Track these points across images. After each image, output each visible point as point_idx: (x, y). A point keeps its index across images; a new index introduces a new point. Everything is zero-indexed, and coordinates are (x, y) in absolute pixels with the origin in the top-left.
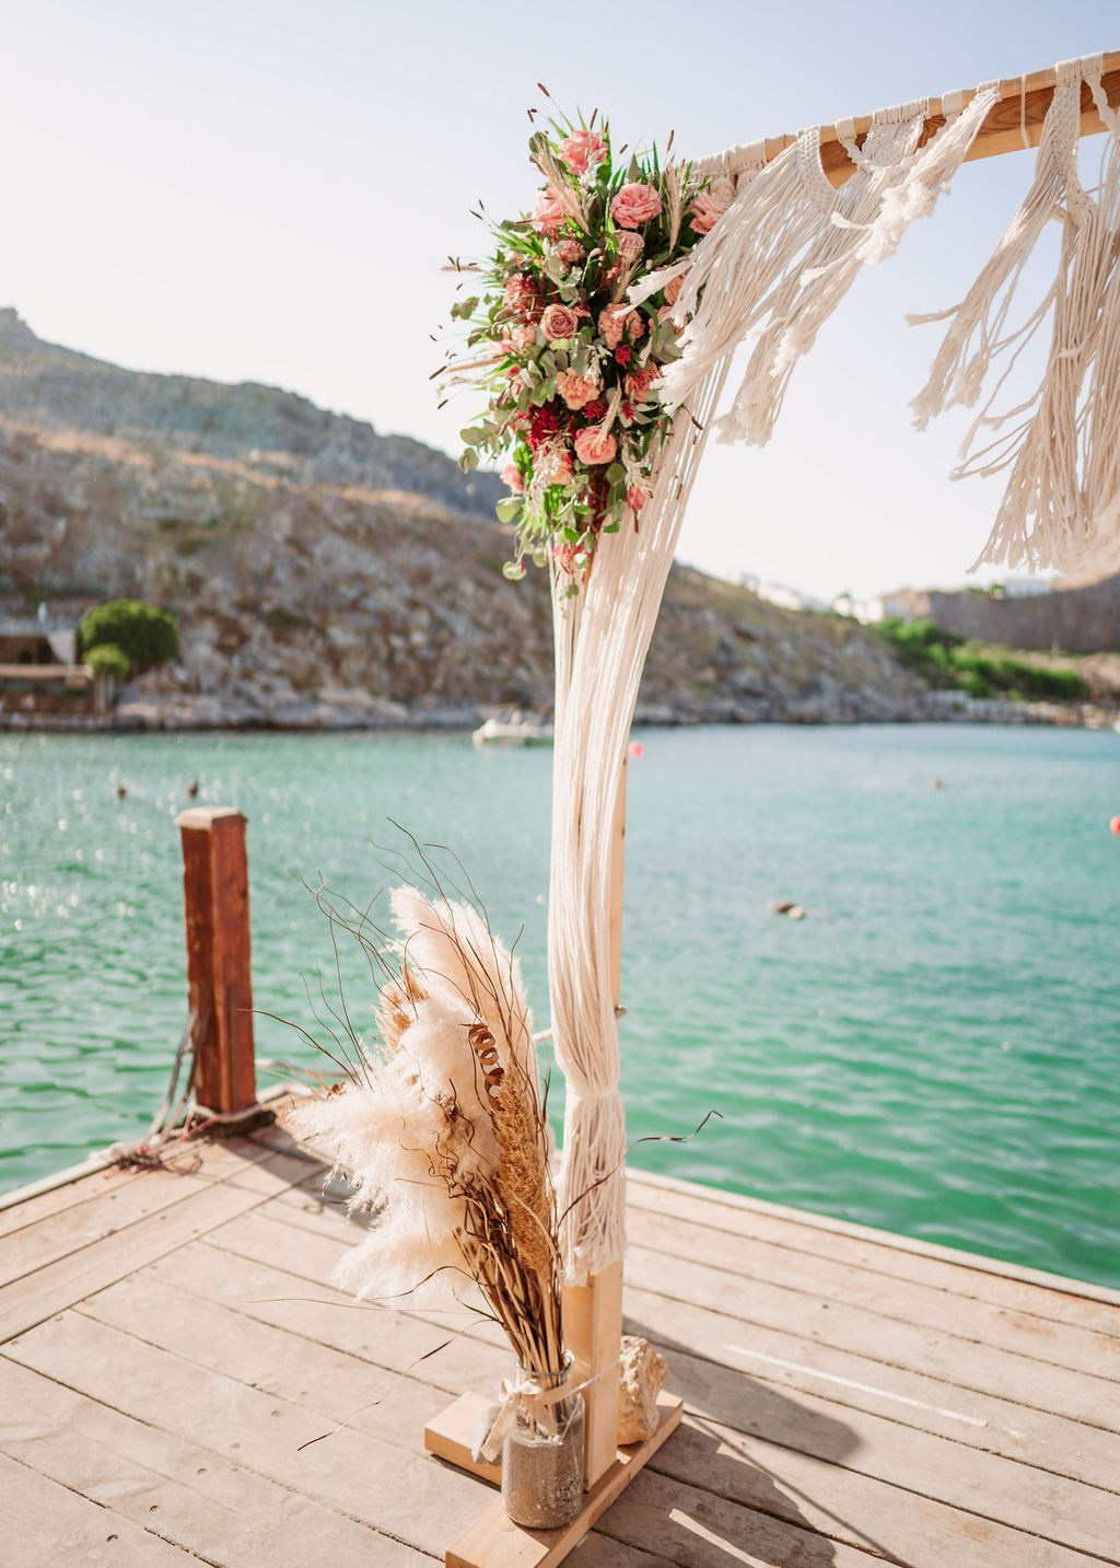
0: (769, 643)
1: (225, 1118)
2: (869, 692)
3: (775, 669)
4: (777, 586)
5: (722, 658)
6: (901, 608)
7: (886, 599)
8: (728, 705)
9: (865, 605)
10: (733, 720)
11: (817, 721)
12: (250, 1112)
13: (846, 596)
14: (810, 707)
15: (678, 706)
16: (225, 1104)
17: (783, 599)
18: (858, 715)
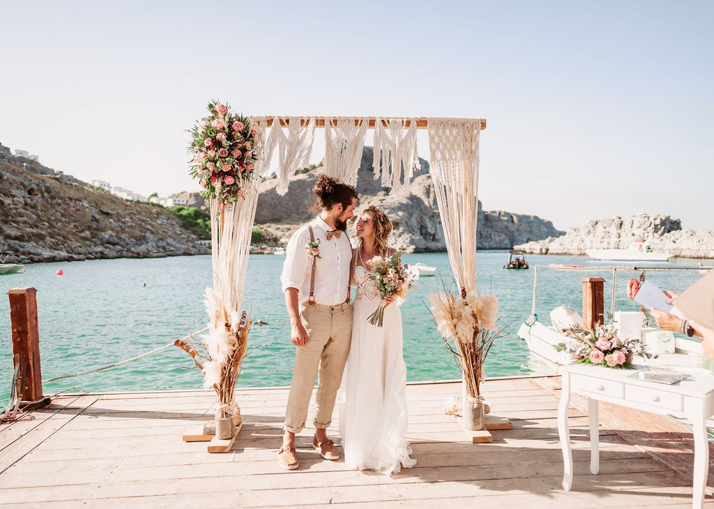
0: (119, 218)
1: (34, 402)
2: (170, 241)
3: (123, 231)
4: (120, 189)
5: (94, 225)
6: (182, 201)
7: (174, 197)
8: (99, 249)
9: (166, 200)
10: (103, 256)
11: (146, 256)
12: (43, 399)
13: (155, 195)
14: (142, 248)
15: (70, 250)
16: (34, 397)
17: (123, 196)
18: (167, 253)
